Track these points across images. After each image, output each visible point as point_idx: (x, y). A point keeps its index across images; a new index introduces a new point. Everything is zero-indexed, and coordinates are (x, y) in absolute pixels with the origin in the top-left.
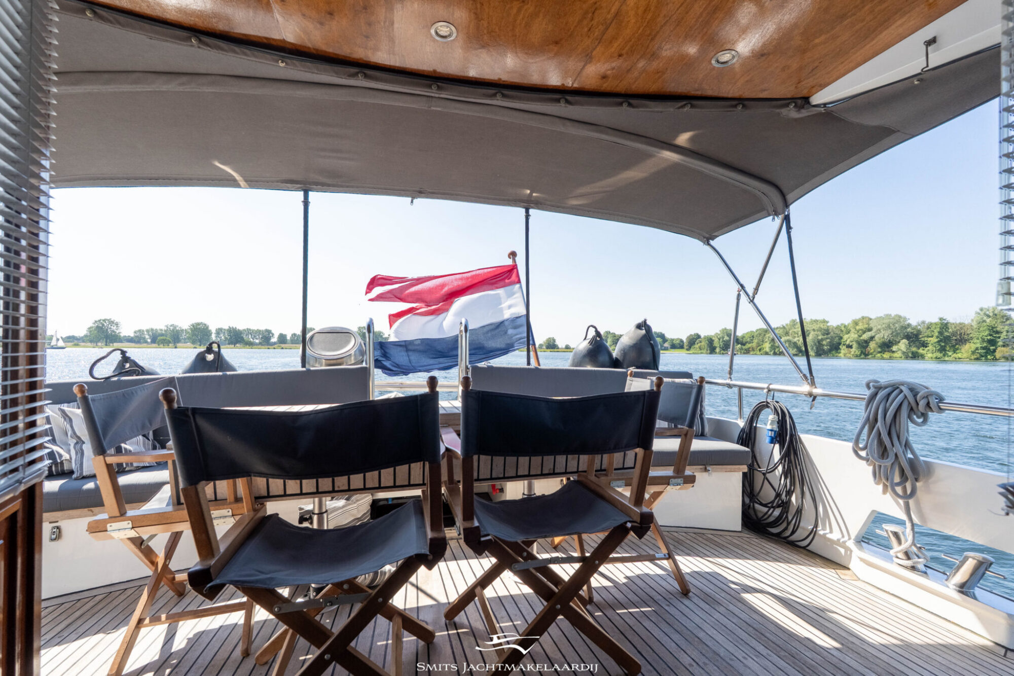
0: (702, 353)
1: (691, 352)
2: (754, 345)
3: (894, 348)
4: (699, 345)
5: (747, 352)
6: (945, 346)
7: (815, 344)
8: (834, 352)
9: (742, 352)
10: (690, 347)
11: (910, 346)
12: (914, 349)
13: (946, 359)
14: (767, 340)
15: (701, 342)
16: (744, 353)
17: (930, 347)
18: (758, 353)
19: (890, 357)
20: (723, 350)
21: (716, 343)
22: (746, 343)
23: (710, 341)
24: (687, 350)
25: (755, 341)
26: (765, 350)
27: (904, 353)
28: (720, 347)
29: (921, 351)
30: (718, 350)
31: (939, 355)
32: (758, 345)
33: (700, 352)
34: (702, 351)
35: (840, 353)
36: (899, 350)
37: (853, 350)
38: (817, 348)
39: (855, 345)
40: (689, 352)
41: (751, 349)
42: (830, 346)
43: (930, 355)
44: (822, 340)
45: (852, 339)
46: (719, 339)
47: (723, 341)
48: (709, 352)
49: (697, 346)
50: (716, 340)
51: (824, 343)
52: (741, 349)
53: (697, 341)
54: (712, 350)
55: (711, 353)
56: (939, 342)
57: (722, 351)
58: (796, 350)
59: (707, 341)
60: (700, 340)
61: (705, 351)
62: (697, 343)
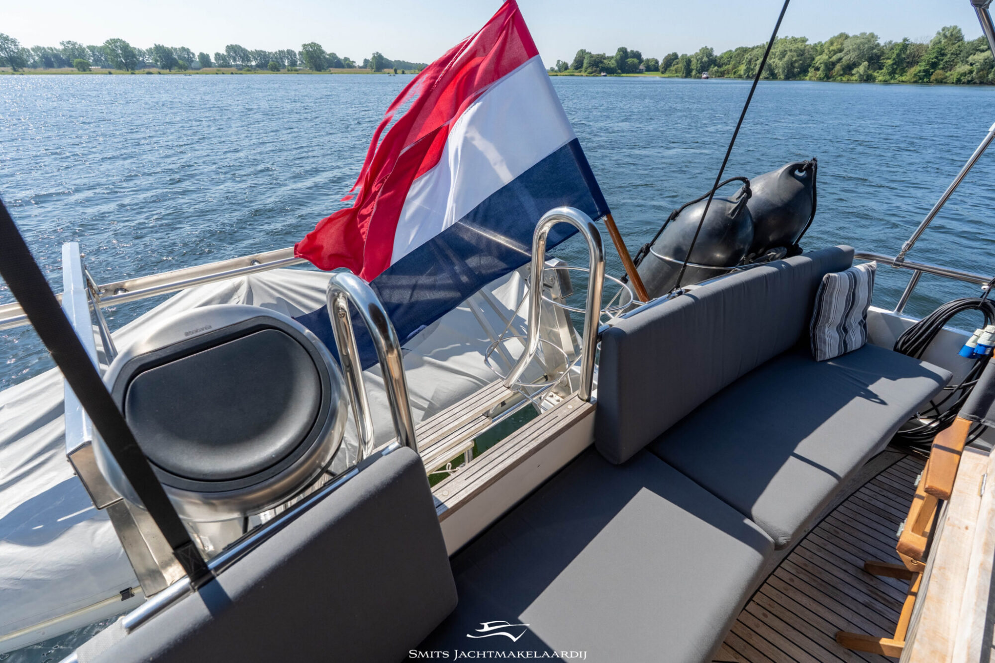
0: (677, 76)
1: (666, 75)
2: (730, 67)
3: (854, 72)
4: (676, 66)
5: (722, 75)
6: (896, 69)
7: (788, 67)
8: (802, 75)
9: (717, 75)
10: (666, 70)
11: (868, 69)
12: (870, 72)
13: (892, 81)
14: (744, 61)
15: (677, 63)
16: (719, 76)
17: (884, 70)
18: (732, 76)
19: (848, 80)
20: (699, 73)
21: (694, 66)
22: (723, 64)
23: (689, 62)
24: (663, 73)
25: (733, 63)
26: (739, 73)
27: (860, 75)
28: (697, 70)
29: (875, 74)
30: (694, 73)
31: (888, 77)
32: (735, 67)
33: (675, 75)
34: (678, 74)
35: (806, 76)
36: (858, 72)
37: (819, 73)
38: (788, 71)
39: (822, 67)
40: (663, 75)
41: (726, 72)
42: (800, 68)
43: (880, 78)
44: (796, 61)
45: (821, 61)
46: (698, 60)
47: (702, 62)
48: (684, 75)
49: (673, 68)
50: (694, 61)
51: (796, 65)
52: (717, 72)
53: (674, 63)
54: (688, 73)
55: (686, 77)
56: (893, 64)
57: (698, 75)
58: (768, 72)
59: (685, 63)
60: (677, 60)
61: (681, 74)
62: (674, 65)
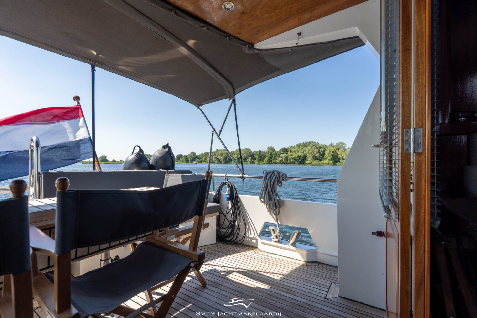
0: (183, 163)
1: (178, 163)
2: (203, 159)
3: (247, 160)
4: (182, 159)
5: (201, 162)
6: (260, 159)
7: (224, 159)
8: (230, 162)
9: (199, 162)
10: (178, 160)
11: (252, 159)
12: (253, 160)
13: (261, 163)
14: (208, 157)
15: (182, 158)
16: (200, 163)
17: (257, 160)
18: (205, 162)
19: (246, 163)
20: (192, 161)
21: (189, 158)
22: (201, 158)
23: (186, 157)
25: (204, 158)
26: (207, 161)
27: (250, 162)
28: (191, 160)
29: (254, 161)
30: (189, 161)
31: (259, 162)
32: (205, 159)
33: (182, 162)
34: (183, 162)
35: (232, 162)
36: (249, 161)
37: (236, 161)
38: (225, 160)
39: (236, 159)
41: (202, 161)
42: (229, 159)
43: (256, 162)
44: (227, 157)
45: (235, 157)
46: (190, 157)
47: (192, 158)
48: (186, 162)
49: (181, 160)
50: (189, 157)
51: (227, 158)
52: (199, 161)
53: (181, 158)
54: (187, 162)
55: (187, 163)
56: (259, 158)
57: (191, 162)
58: (218, 161)
59: (185, 158)
60: (182, 157)
61: (184, 162)
62: (181, 159)
